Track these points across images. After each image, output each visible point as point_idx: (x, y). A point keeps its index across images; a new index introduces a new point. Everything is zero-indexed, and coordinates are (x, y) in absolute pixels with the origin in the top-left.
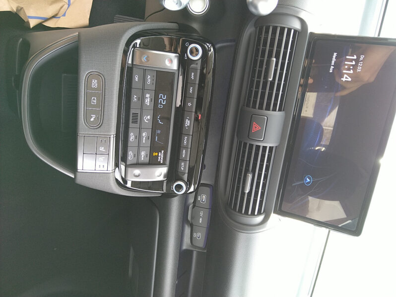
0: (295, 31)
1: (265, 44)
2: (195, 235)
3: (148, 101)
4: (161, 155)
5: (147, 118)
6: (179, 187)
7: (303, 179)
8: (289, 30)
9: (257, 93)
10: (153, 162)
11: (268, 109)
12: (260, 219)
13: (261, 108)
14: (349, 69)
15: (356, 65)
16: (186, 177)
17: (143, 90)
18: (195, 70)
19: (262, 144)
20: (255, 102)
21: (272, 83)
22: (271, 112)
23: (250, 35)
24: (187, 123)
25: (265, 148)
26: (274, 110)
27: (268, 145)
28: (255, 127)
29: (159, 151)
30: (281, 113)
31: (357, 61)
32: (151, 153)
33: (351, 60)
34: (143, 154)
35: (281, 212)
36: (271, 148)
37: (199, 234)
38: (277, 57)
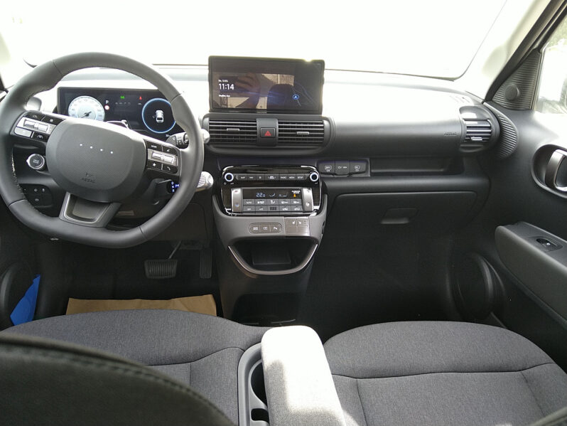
0: (210, 120)
1: (219, 136)
2: (357, 171)
3: (262, 202)
4: (295, 192)
5: (272, 202)
6: (314, 177)
7: (295, 101)
8: (210, 124)
9: (247, 137)
10: (300, 196)
11: (256, 129)
12: (326, 123)
13: (256, 133)
14: (227, 87)
15: (224, 83)
16: (307, 175)
17: (256, 205)
18: (239, 177)
19: (278, 129)
20: (254, 137)
21: (240, 128)
22: (258, 126)
23: (215, 147)
24: (272, 178)
25: (279, 127)
26: (256, 125)
27: (278, 125)
28: (268, 134)
29: (293, 194)
30: (257, 120)
31: (222, 83)
32: (295, 198)
33: (222, 86)
34: (295, 202)
35: (319, 111)
36: (279, 123)
37: (356, 167)
38: (226, 128)
